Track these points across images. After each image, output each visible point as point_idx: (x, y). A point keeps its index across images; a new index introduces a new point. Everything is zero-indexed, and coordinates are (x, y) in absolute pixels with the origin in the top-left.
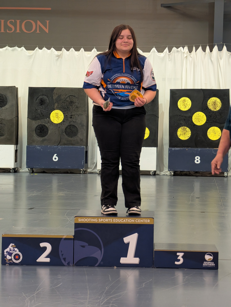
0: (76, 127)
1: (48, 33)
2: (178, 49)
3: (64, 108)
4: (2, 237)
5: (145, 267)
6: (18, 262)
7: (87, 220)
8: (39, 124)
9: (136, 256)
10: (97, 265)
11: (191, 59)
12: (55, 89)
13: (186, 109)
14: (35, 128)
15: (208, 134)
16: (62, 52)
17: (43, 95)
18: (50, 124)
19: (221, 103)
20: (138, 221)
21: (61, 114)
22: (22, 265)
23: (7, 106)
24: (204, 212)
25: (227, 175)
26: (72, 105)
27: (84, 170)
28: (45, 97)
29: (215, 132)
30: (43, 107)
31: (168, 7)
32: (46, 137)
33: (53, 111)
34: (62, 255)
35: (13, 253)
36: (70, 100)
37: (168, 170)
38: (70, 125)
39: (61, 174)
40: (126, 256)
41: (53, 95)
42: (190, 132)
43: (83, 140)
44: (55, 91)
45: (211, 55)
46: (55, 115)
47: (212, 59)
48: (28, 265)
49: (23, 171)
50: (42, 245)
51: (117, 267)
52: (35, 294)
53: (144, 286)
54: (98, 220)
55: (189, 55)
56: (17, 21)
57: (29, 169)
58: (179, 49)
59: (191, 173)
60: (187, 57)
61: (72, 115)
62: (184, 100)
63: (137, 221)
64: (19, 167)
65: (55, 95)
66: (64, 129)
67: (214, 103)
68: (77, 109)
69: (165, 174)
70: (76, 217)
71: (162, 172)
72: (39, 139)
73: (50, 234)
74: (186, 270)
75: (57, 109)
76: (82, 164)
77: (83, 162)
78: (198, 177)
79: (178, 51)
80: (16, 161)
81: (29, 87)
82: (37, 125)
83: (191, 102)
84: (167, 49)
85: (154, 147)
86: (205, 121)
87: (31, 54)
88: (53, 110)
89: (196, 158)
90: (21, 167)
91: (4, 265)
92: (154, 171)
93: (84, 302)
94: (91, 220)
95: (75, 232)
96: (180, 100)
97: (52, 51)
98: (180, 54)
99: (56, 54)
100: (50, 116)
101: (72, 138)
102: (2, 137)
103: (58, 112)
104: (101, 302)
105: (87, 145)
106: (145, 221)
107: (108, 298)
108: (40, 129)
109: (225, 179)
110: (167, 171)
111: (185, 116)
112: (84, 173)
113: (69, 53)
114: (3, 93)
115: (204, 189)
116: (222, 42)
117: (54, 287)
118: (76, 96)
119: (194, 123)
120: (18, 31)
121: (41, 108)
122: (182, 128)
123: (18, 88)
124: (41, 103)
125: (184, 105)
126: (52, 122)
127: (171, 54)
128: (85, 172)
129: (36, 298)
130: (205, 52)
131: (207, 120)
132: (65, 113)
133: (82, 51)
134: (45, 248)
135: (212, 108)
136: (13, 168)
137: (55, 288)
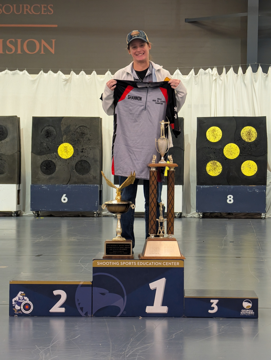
0: (88, 163)
1: (54, 53)
2: (205, 70)
3: (74, 141)
4: (10, 284)
5: (175, 317)
6: (28, 313)
7: (108, 263)
8: (45, 159)
9: (163, 304)
10: (119, 315)
11: (220, 82)
12: (63, 118)
13: (216, 140)
14: (40, 164)
15: (241, 169)
16: (71, 76)
17: (49, 126)
18: (57, 160)
19: (257, 133)
20: (166, 264)
21: (71, 148)
22: (34, 316)
23: (7, 139)
24: (240, 257)
25: (265, 217)
26: (83, 137)
27: (97, 213)
28: (52, 129)
29: (250, 167)
30: (49, 140)
31: (194, 22)
32: (53, 175)
33: (61, 145)
34: (79, 304)
35: (22, 302)
36: (80, 132)
37: (196, 211)
38: (81, 161)
39: (71, 218)
40: (152, 304)
41: (61, 126)
42: (221, 167)
43: (97, 178)
44: (63, 121)
45: (244, 77)
46: (63, 149)
47: (245, 82)
48: (39, 316)
49: (27, 214)
50: (56, 293)
51: (141, 317)
52: (50, 346)
53: (174, 337)
54: (120, 264)
55: (218, 77)
56: (17, 40)
57: (34, 212)
58: (207, 71)
59: (222, 215)
60: (216, 79)
61: (83, 149)
62: (214, 130)
63: (164, 264)
64: (22, 211)
65: (63, 126)
66: (75, 165)
67: (249, 133)
68: (89, 142)
69: (193, 217)
70: (94, 260)
71: (188, 214)
72: (45, 177)
73: (64, 280)
74: (221, 319)
75: (66, 142)
76: (96, 205)
77: (97, 203)
78: (232, 219)
79: (205, 74)
80: (18, 203)
81: (33, 117)
82: (43, 161)
83: (221, 131)
84: (193, 71)
85: (180, 184)
86: (238, 154)
87: (35, 79)
88: (61, 143)
89: (228, 197)
90: (24, 210)
91: (12, 316)
92: (180, 213)
93: (106, 354)
94: (111, 263)
95: (94, 277)
96: (208, 130)
97: (59, 74)
98: (208, 77)
99: (64, 78)
100: (58, 151)
101: (83, 176)
102: (2, 176)
103: (67, 146)
104: (126, 354)
105: (101, 184)
106: (174, 263)
107: (133, 350)
108: (46, 165)
109: (263, 221)
110: (195, 213)
111: (215, 148)
112: (98, 217)
113: (79, 76)
114: (3, 124)
115: (237, 232)
116: (257, 62)
117: (71, 340)
118: (88, 127)
119: (225, 156)
120: (19, 52)
121: (47, 141)
122: (212, 163)
123: (19, 118)
124: (46, 135)
125: (214, 136)
126: (61, 158)
127: (198, 76)
128: (99, 215)
129: (51, 351)
130: (237, 74)
131: (241, 152)
132: (75, 146)
133: (94, 74)
134: (59, 297)
135: (246, 139)
136: (15, 210)
137: (73, 340)
